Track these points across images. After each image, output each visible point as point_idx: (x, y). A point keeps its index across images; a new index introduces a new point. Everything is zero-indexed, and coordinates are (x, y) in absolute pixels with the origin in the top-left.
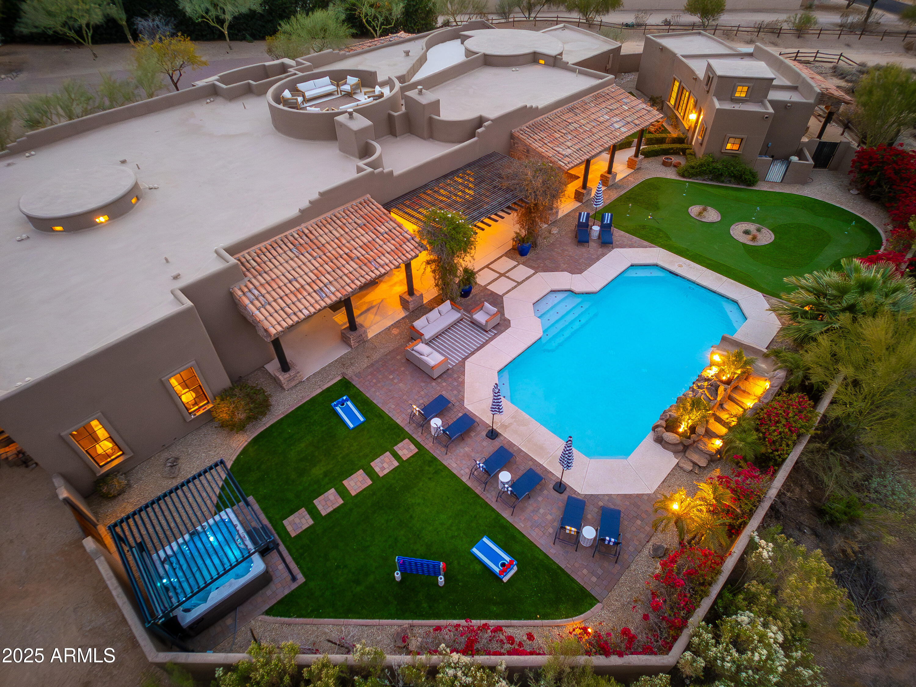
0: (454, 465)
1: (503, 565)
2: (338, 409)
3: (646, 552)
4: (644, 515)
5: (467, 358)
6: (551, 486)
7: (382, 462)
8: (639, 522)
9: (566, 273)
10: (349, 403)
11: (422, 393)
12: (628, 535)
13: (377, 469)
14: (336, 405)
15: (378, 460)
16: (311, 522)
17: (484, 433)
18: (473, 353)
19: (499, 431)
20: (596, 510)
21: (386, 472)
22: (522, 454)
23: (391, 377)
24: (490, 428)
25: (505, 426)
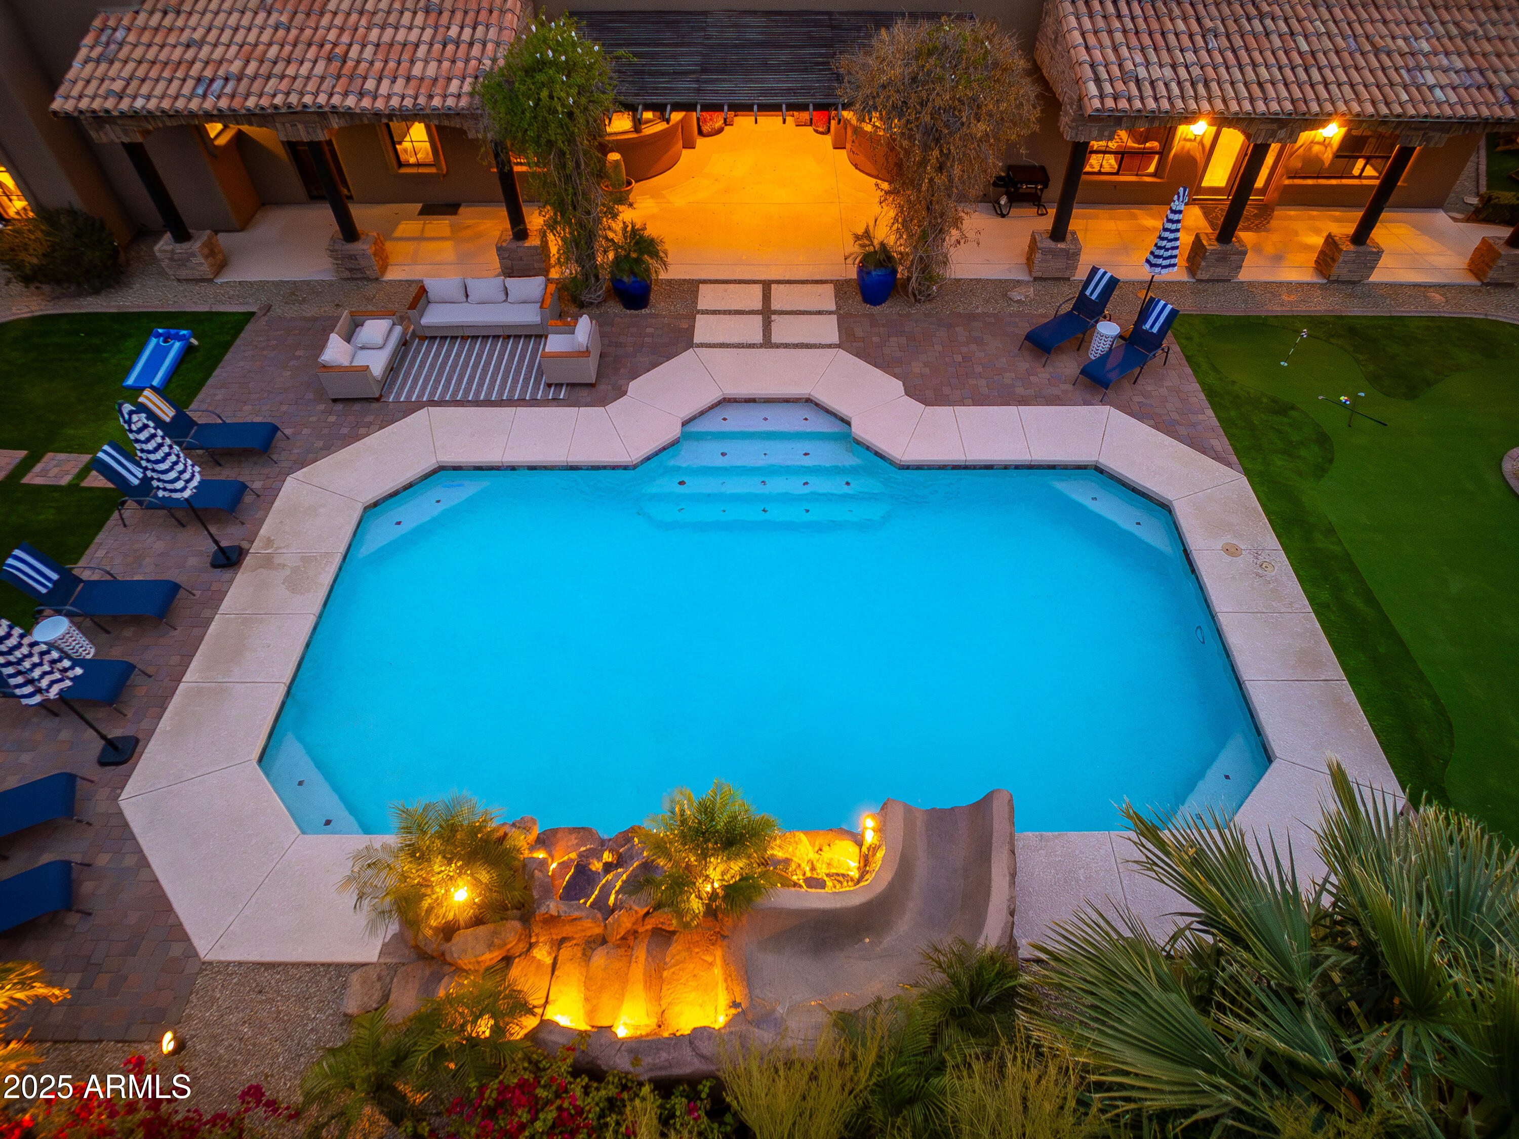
0: (100, 553)
2: (153, 341)
5: (439, 404)
6: (118, 732)
7: (61, 464)
9: (898, 385)
10: (177, 345)
13: (38, 468)
14: (158, 335)
15: (63, 456)
17: (224, 544)
18: (460, 403)
19: (247, 561)
20: (79, 849)
21: (37, 481)
22: (197, 629)
24: (245, 545)
25: (268, 562)
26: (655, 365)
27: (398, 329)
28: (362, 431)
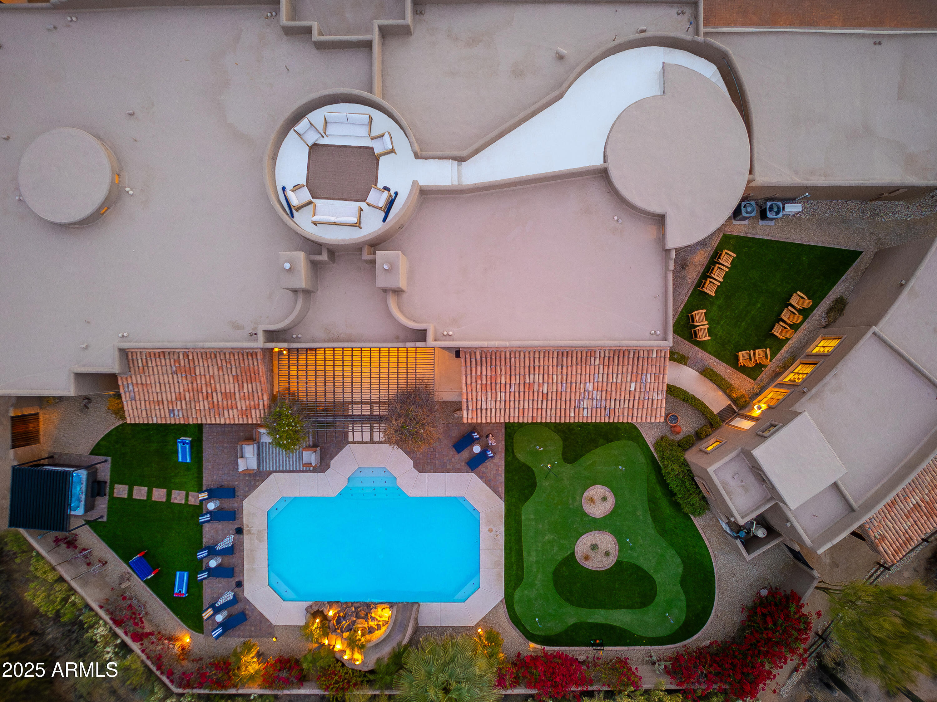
0: (207, 529)
1: (180, 592)
2: (180, 445)
3: (242, 639)
4: (258, 628)
5: (276, 472)
6: (237, 580)
7: (178, 494)
8: (253, 629)
9: (412, 463)
10: (188, 446)
11: (231, 472)
12: (242, 628)
13: (173, 496)
14: (180, 442)
15: (177, 492)
16: (126, 496)
17: (236, 526)
18: (283, 472)
19: (244, 532)
20: (242, 607)
21: (176, 501)
22: (241, 553)
23: (225, 445)
24: (242, 526)
25: (249, 532)
26: (338, 453)
27: (255, 445)
28: (257, 484)
